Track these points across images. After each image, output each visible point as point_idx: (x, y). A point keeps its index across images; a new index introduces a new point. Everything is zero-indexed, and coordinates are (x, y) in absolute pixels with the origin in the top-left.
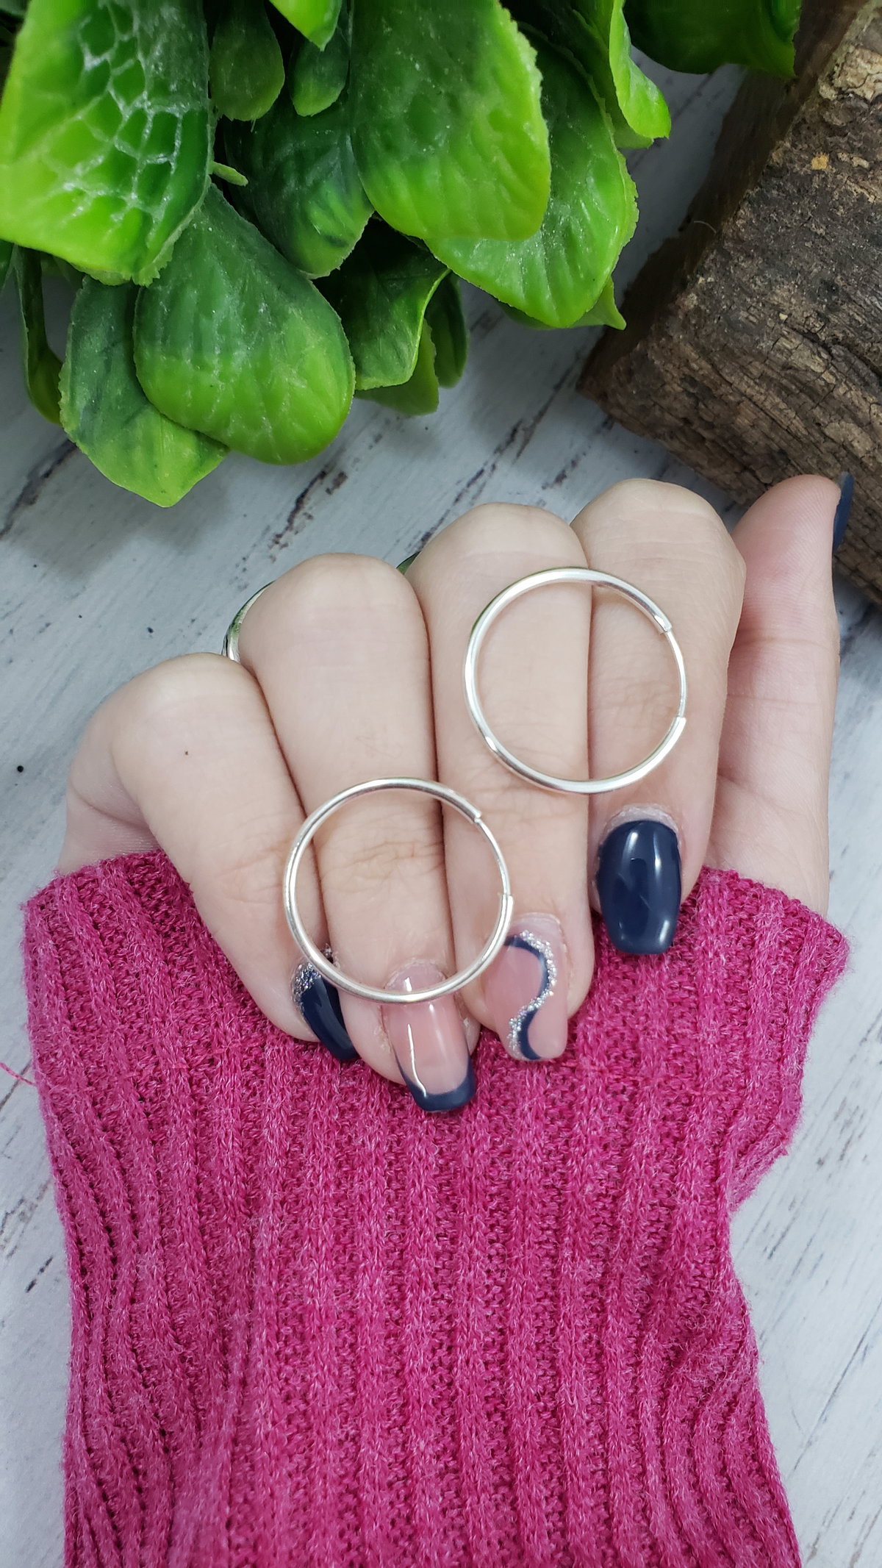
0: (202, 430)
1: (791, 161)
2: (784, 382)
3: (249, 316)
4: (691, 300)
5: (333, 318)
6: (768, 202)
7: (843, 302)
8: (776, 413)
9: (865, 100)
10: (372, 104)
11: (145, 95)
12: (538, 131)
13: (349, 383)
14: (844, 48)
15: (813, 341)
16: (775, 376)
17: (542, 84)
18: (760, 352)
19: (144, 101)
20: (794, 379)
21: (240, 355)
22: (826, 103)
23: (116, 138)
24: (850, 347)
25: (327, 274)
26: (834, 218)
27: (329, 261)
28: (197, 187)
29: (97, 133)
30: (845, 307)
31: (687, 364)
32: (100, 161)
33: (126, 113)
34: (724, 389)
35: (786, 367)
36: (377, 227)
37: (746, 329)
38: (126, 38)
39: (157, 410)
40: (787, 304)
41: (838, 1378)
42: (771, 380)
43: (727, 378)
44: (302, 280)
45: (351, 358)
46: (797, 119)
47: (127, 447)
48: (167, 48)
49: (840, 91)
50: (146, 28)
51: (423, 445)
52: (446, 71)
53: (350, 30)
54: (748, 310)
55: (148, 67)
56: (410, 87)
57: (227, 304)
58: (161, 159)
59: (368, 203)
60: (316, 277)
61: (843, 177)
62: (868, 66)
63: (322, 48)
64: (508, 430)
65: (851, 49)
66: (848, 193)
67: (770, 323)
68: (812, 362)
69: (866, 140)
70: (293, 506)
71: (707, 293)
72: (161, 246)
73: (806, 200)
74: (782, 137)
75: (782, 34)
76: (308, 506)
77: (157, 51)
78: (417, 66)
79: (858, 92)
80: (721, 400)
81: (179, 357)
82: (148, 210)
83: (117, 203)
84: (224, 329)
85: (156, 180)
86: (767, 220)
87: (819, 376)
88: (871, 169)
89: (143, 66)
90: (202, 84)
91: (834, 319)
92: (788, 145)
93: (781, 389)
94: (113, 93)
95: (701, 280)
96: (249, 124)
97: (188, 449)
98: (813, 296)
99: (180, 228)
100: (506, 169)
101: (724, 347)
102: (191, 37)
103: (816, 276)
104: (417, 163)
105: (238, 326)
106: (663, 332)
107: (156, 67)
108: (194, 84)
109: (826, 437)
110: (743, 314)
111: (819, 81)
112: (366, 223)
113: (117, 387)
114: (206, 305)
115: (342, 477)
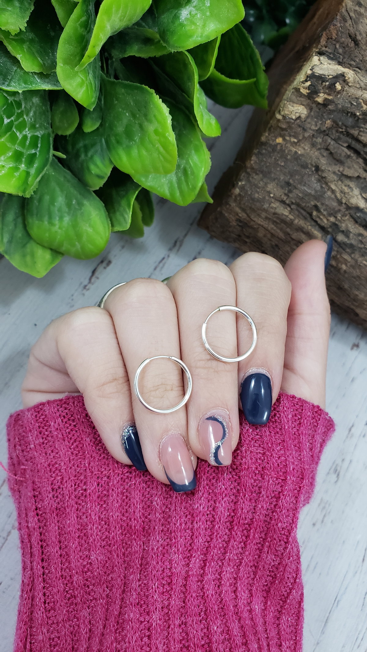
0: (53, 248)
1: (269, 140)
2: (275, 219)
3: (69, 205)
4: (237, 191)
5: (101, 204)
6: (262, 154)
7: (293, 189)
8: (273, 231)
9: (293, 119)
10: (111, 128)
11: (27, 129)
12: (171, 136)
13: (109, 228)
14: (283, 102)
15: (284, 204)
16: (270, 217)
17: (172, 120)
18: (264, 209)
19: (27, 132)
20: (278, 218)
21: (67, 219)
22: (279, 120)
23: (16, 145)
24: (298, 205)
25: (98, 188)
26: (287, 159)
27: (99, 184)
28: (47, 160)
29: (9, 145)
30: (294, 191)
31: (237, 214)
32: (10, 154)
33: (20, 136)
34: (252, 223)
35: (275, 214)
36: (115, 170)
37: (258, 200)
38: (19, 111)
39: (35, 241)
40: (272, 191)
41: (327, 615)
42: (270, 219)
43: (253, 219)
44: (89, 191)
45: (109, 219)
46: (269, 126)
47: (24, 256)
48: (35, 113)
49: (283, 116)
50: (27, 107)
51: (140, 249)
52: (138, 116)
53: (103, 102)
54: (258, 193)
55: (28, 120)
56: (125, 121)
57: (60, 200)
58: (33, 151)
59: (111, 162)
60: (94, 190)
61: (288, 145)
62: (292, 108)
63: (92, 110)
64: (173, 241)
65: (286, 102)
66: (291, 151)
67: (267, 198)
68: (285, 212)
69: (295, 132)
70: (90, 274)
71: (242, 188)
72: (34, 183)
73: (276, 153)
74: (265, 131)
75: (262, 96)
76: (97, 274)
77: (31, 114)
78: (127, 114)
79: (290, 116)
80: (251, 227)
81: (43, 221)
82: (28, 170)
83: (17, 169)
84: (60, 210)
85: (31, 159)
86: (262, 161)
87: (287, 216)
88: (298, 142)
89: (26, 120)
90: (48, 123)
91: (291, 195)
92: (267, 134)
93: (274, 222)
94: (15, 130)
95: (240, 183)
96: (66, 136)
97: (48, 255)
98: (282, 187)
99: (41, 176)
100: (161, 149)
101: (251, 208)
102: (44, 108)
103: (283, 180)
104: (128, 149)
105: (65, 209)
106: (227, 203)
107: (31, 119)
108: (45, 124)
109: (293, 239)
110: (257, 195)
111: (276, 113)
112: (111, 169)
113: (19, 233)
114: (53, 201)
115: (109, 262)
